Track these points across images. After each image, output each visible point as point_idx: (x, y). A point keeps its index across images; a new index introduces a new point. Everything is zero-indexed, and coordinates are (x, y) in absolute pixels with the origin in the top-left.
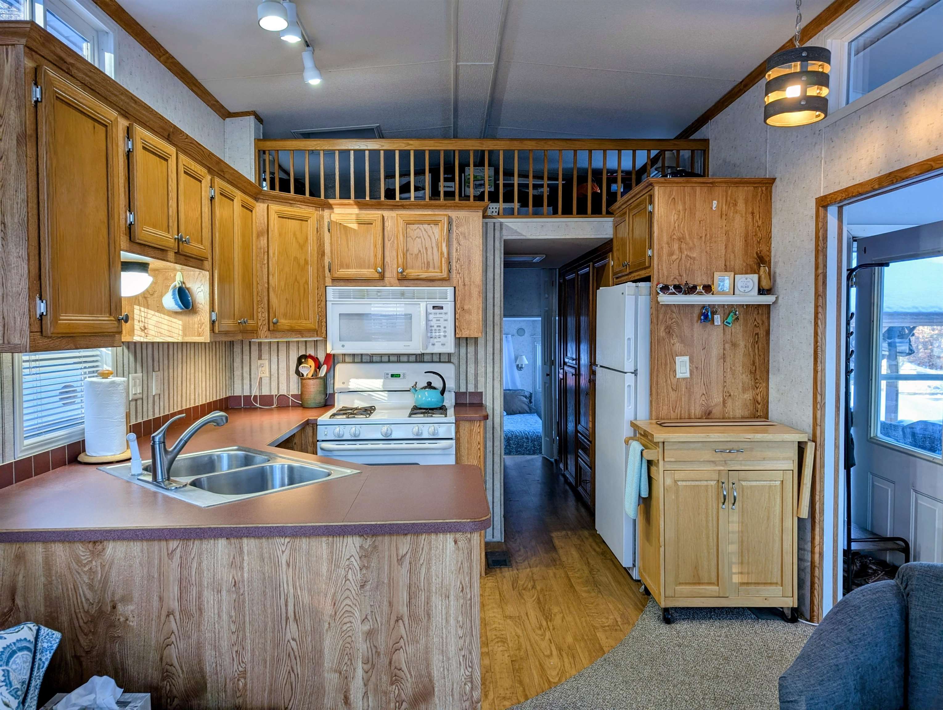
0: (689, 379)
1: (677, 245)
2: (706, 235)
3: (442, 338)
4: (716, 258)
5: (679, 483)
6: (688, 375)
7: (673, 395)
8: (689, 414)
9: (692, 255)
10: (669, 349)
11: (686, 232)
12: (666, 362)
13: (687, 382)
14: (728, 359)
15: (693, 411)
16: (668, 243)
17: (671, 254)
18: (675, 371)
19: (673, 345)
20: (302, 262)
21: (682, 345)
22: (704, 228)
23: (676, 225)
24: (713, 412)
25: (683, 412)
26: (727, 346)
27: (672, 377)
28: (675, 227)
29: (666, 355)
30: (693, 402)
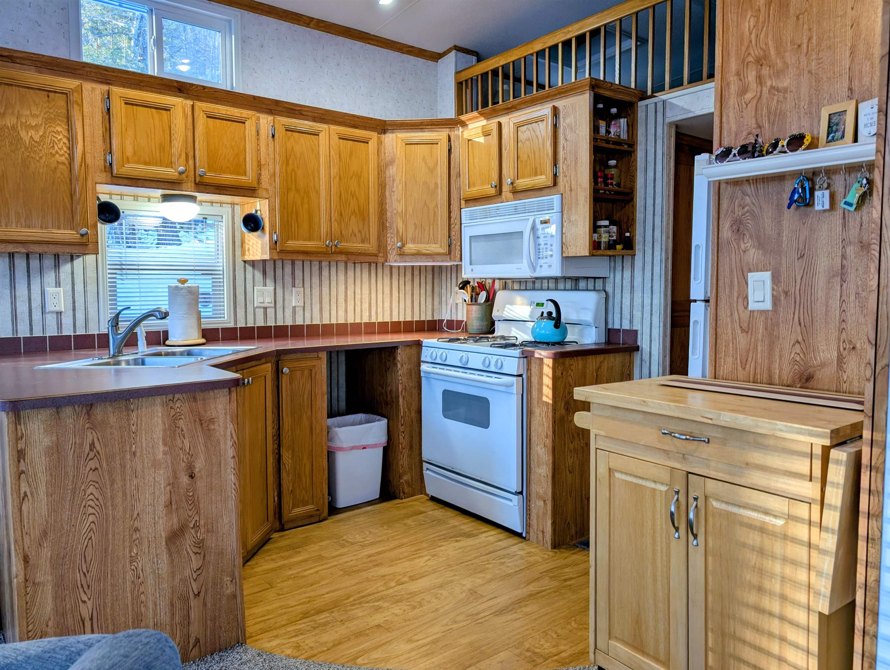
0: (770, 314)
1: (754, 73)
2: (810, 39)
3: (549, 258)
4: (829, 79)
5: (618, 475)
6: (768, 305)
7: (742, 340)
8: (770, 376)
9: (780, 85)
10: (738, 260)
11: (770, 43)
12: (731, 282)
13: (766, 319)
14: (851, 277)
15: (777, 371)
16: (738, 74)
17: (743, 91)
18: (747, 297)
19: (745, 251)
20: (432, 186)
21: (761, 252)
22: (806, 27)
23: (753, 36)
24: (816, 377)
25: (758, 371)
26: (850, 251)
27: (741, 308)
28: (751, 42)
29: (731, 271)
30: (777, 354)
